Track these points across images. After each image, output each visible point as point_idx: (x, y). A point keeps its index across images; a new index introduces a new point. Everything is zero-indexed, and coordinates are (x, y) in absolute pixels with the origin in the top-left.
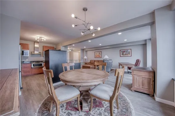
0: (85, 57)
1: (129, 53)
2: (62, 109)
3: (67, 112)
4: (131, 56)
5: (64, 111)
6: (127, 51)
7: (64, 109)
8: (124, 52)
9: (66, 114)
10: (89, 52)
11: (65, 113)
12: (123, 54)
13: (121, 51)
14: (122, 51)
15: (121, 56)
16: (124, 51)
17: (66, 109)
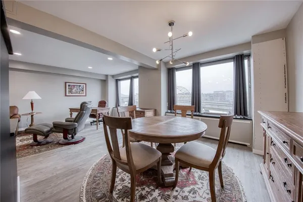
1: (83, 90)
2: (199, 189)
3: (201, 181)
4: (86, 96)
5: (200, 186)
6: (80, 86)
7: (197, 186)
9: (202, 181)
11: (202, 183)
12: (70, 92)
14: (69, 86)
15: (66, 96)
16: (74, 86)
17: (196, 183)
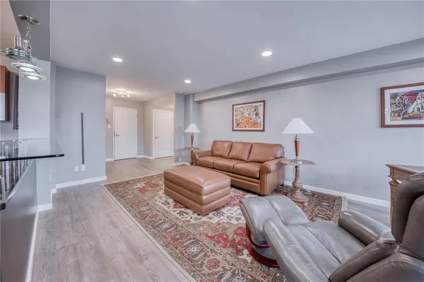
0: (192, 128)
8: (413, 101)
10: (208, 109)
12: (398, 114)
13: (388, 93)
14: (394, 97)
15: (383, 125)
16: (414, 93)
